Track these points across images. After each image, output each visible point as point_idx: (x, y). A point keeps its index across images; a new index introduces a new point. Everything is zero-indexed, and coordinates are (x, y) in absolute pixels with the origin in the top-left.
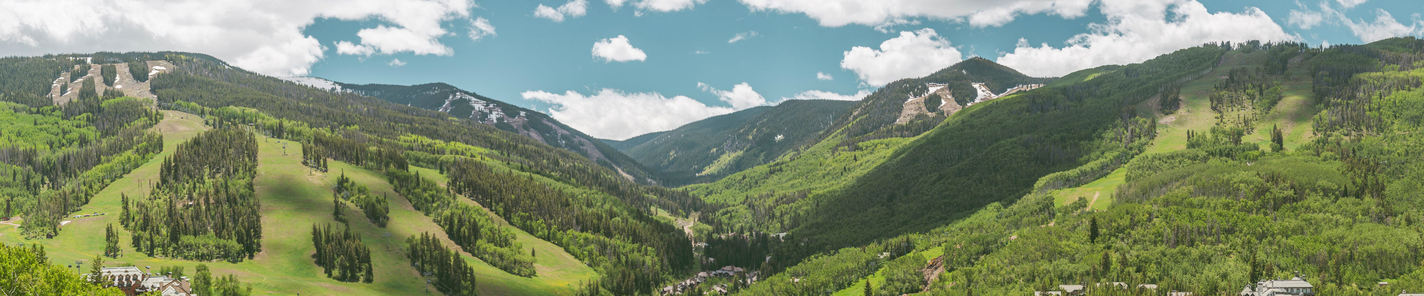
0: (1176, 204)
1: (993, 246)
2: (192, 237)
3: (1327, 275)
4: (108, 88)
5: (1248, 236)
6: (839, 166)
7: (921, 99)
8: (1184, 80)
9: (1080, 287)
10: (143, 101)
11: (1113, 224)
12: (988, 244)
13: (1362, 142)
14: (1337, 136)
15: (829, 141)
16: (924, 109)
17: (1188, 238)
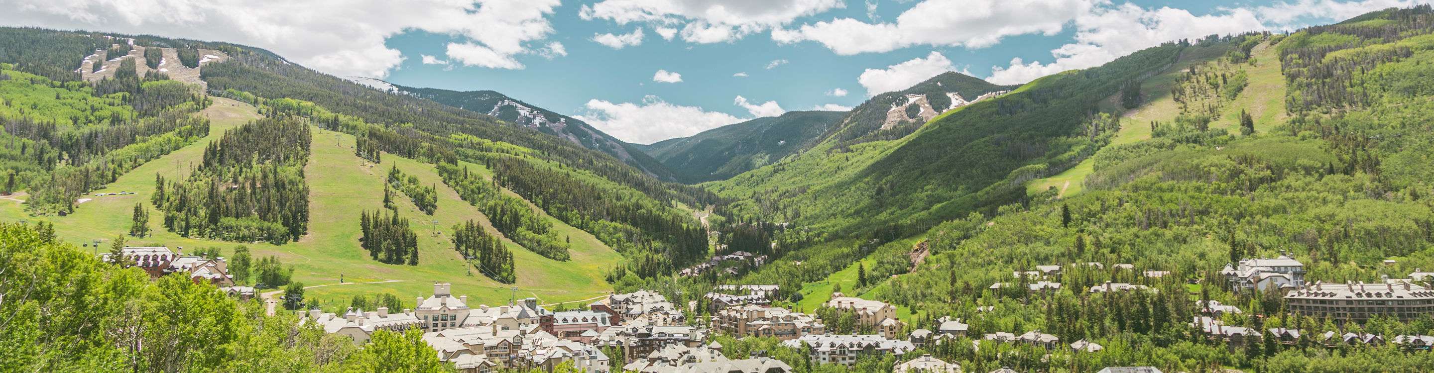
0: (1145, 189)
1: (973, 232)
2: (234, 219)
3: (1319, 253)
4: (151, 70)
5: (1225, 217)
6: (833, 166)
7: (902, 108)
8: (1144, 77)
9: (1057, 268)
10: (191, 86)
11: (1085, 210)
12: (968, 230)
13: (1346, 118)
14: (1315, 115)
15: (825, 145)
16: (905, 116)
17: (1160, 220)
